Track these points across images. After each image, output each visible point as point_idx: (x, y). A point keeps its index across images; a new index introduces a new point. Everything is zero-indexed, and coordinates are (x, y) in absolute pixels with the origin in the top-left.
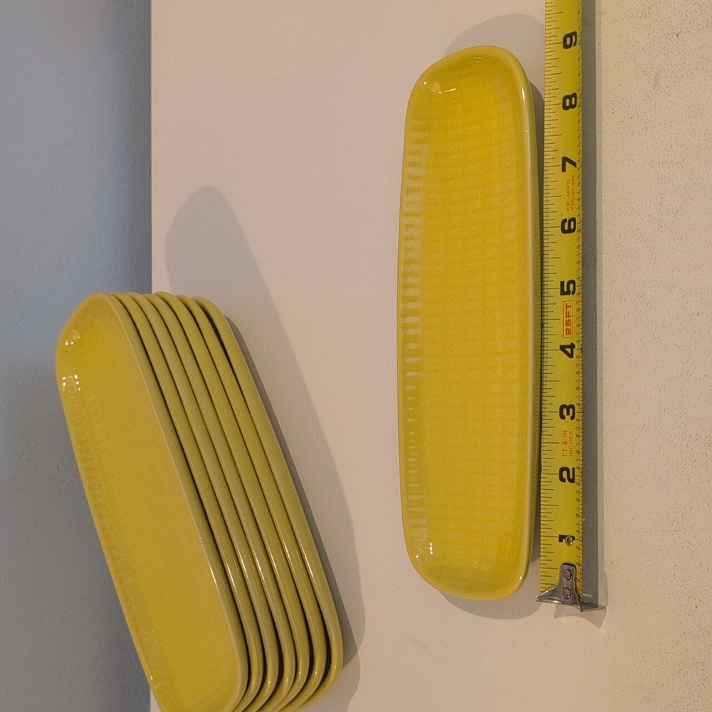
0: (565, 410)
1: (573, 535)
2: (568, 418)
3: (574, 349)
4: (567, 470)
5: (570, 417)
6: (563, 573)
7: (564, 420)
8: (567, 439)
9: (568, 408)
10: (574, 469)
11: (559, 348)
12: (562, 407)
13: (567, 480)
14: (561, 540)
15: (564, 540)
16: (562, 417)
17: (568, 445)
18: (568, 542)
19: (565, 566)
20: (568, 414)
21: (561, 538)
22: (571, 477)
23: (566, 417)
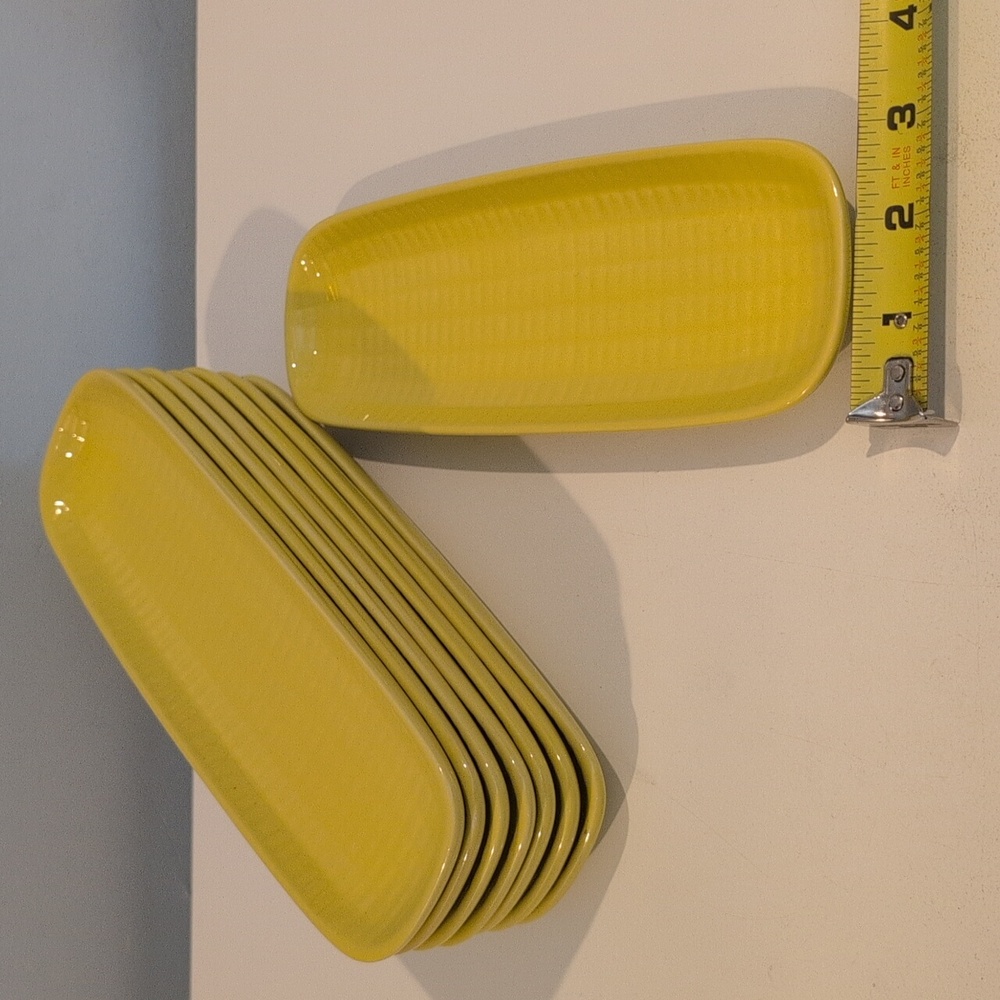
0: (897, 115)
1: (907, 311)
2: (902, 127)
3: (915, 14)
4: (900, 209)
5: (905, 124)
6: (889, 371)
7: (895, 132)
8: (900, 160)
9: (901, 110)
10: (911, 206)
11: (888, 18)
12: (892, 111)
13: (898, 226)
14: (886, 322)
15: (891, 322)
16: (893, 126)
17: (901, 169)
18: (899, 324)
19: (893, 362)
20: (902, 120)
21: (887, 319)
22: (906, 219)
23: (900, 125)
